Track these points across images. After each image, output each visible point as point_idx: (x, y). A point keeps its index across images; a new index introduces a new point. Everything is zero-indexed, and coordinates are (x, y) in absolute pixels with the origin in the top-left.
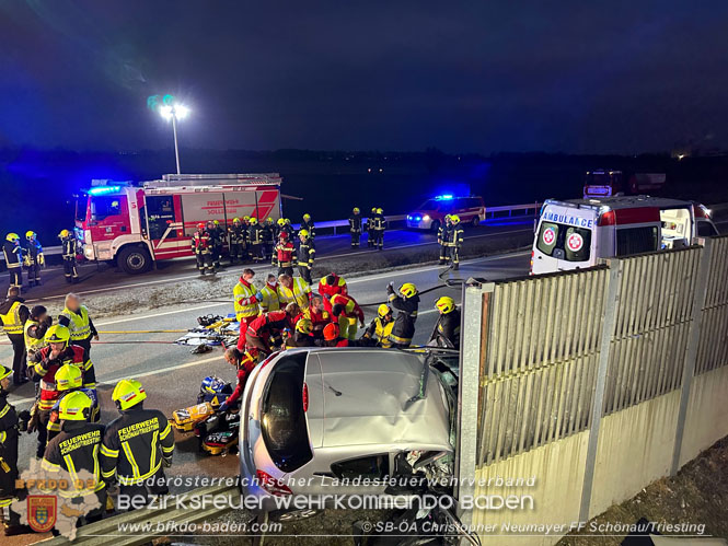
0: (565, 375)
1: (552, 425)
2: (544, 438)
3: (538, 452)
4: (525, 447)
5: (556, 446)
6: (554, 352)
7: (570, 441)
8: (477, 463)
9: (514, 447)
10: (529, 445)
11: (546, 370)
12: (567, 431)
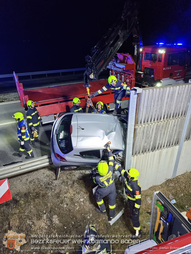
0: (170, 125)
1: (163, 143)
2: (160, 147)
3: (157, 152)
4: (152, 150)
5: (164, 150)
6: (166, 116)
7: (170, 149)
8: (133, 155)
9: (147, 150)
10: (153, 149)
11: (162, 123)
12: (169, 145)
